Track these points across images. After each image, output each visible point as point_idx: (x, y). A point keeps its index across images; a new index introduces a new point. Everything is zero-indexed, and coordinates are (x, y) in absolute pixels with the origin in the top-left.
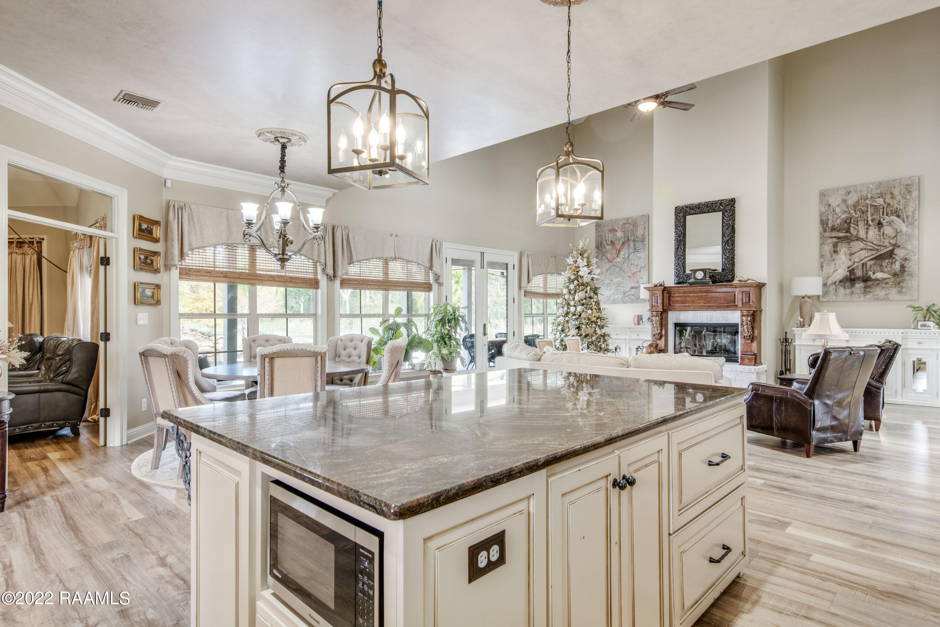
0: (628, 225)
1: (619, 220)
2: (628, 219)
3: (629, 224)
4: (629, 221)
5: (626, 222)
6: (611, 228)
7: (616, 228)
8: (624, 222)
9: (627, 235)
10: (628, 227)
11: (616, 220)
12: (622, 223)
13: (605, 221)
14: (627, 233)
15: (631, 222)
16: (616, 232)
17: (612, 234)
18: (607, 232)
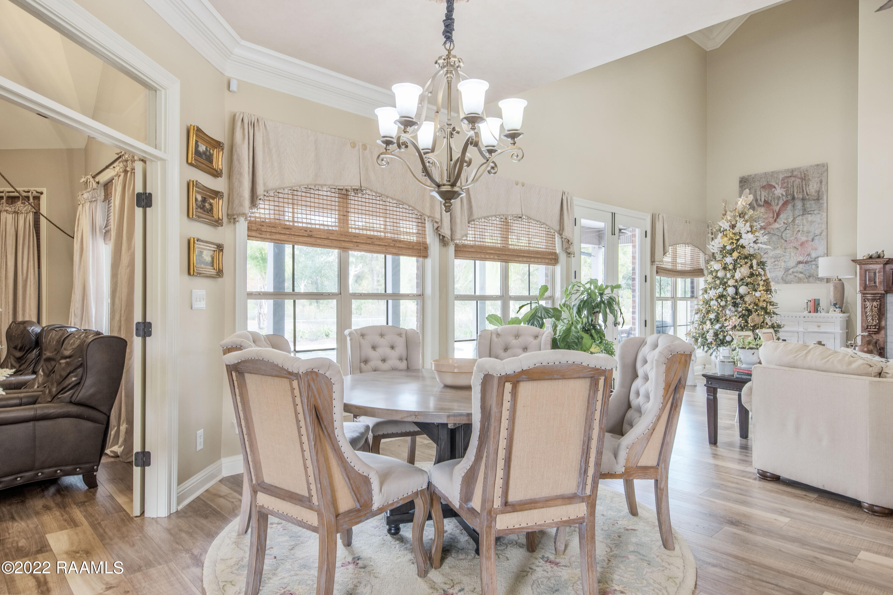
0: (793, 179)
1: (778, 173)
2: (792, 171)
3: (795, 177)
4: (795, 173)
5: (790, 175)
6: (765, 184)
7: (774, 184)
8: (786, 175)
9: (792, 192)
10: (793, 182)
11: (772, 172)
12: (783, 176)
13: (755, 175)
14: (792, 190)
15: (797, 175)
16: (773, 189)
17: (767, 192)
18: (758, 189)
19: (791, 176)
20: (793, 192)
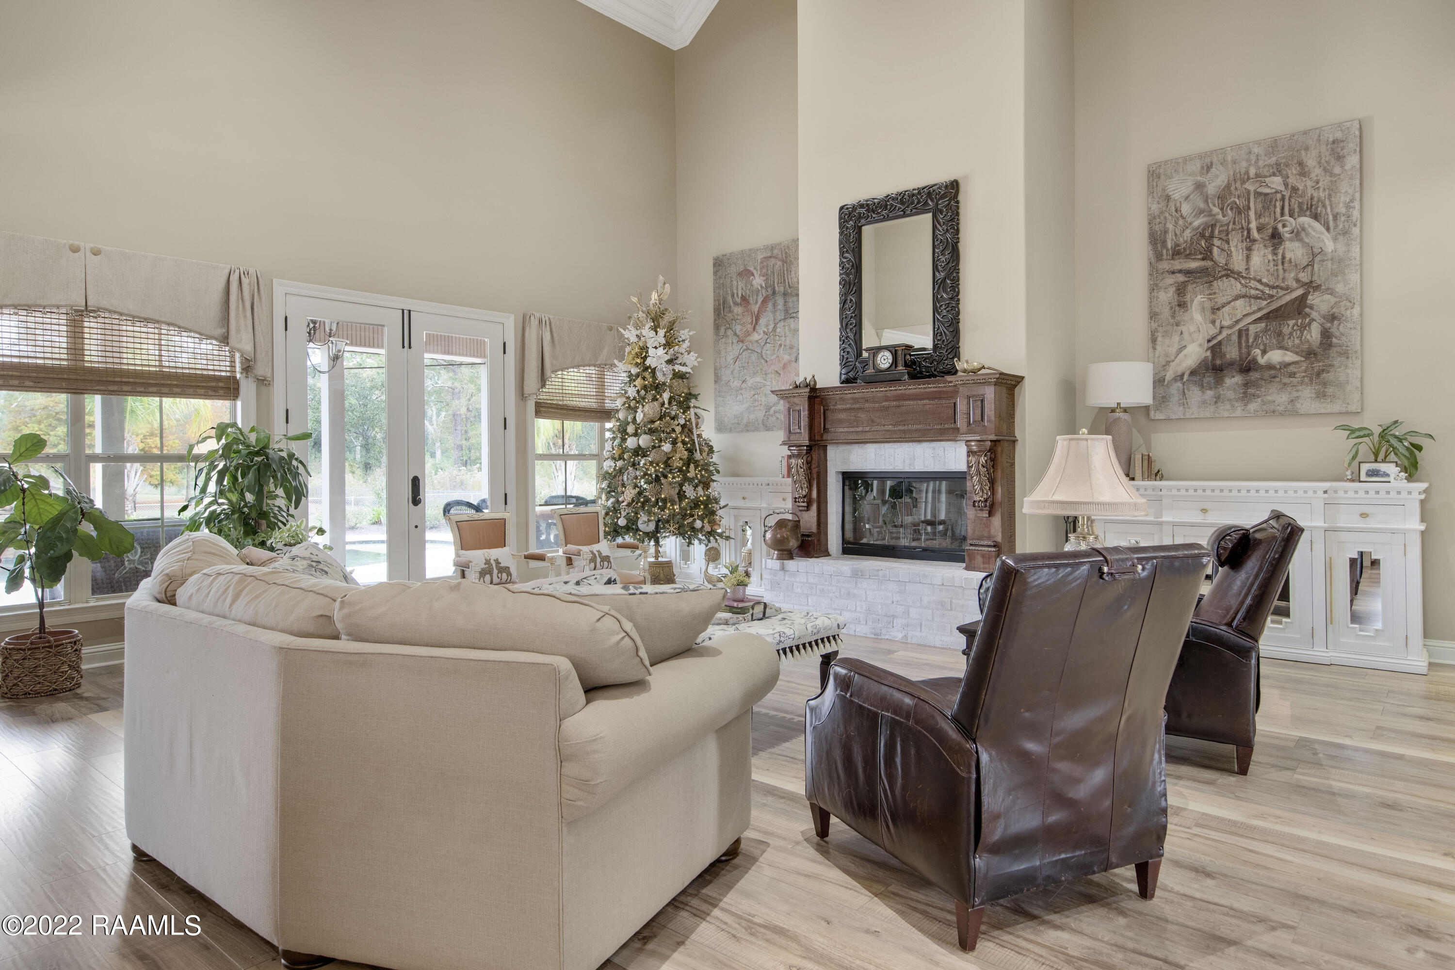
0: (773, 261)
1: (756, 250)
2: (772, 248)
3: (775, 258)
4: (776, 252)
5: (769, 254)
6: (742, 268)
7: (752, 269)
8: (765, 255)
9: (772, 283)
10: (774, 265)
11: (750, 250)
12: (762, 256)
13: (731, 254)
14: (772, 279)
15: (778, 254)
16: (752, 277)
17: (744, 282)
18: (734, 277)
19: (770, 257)
20: (774, 282)
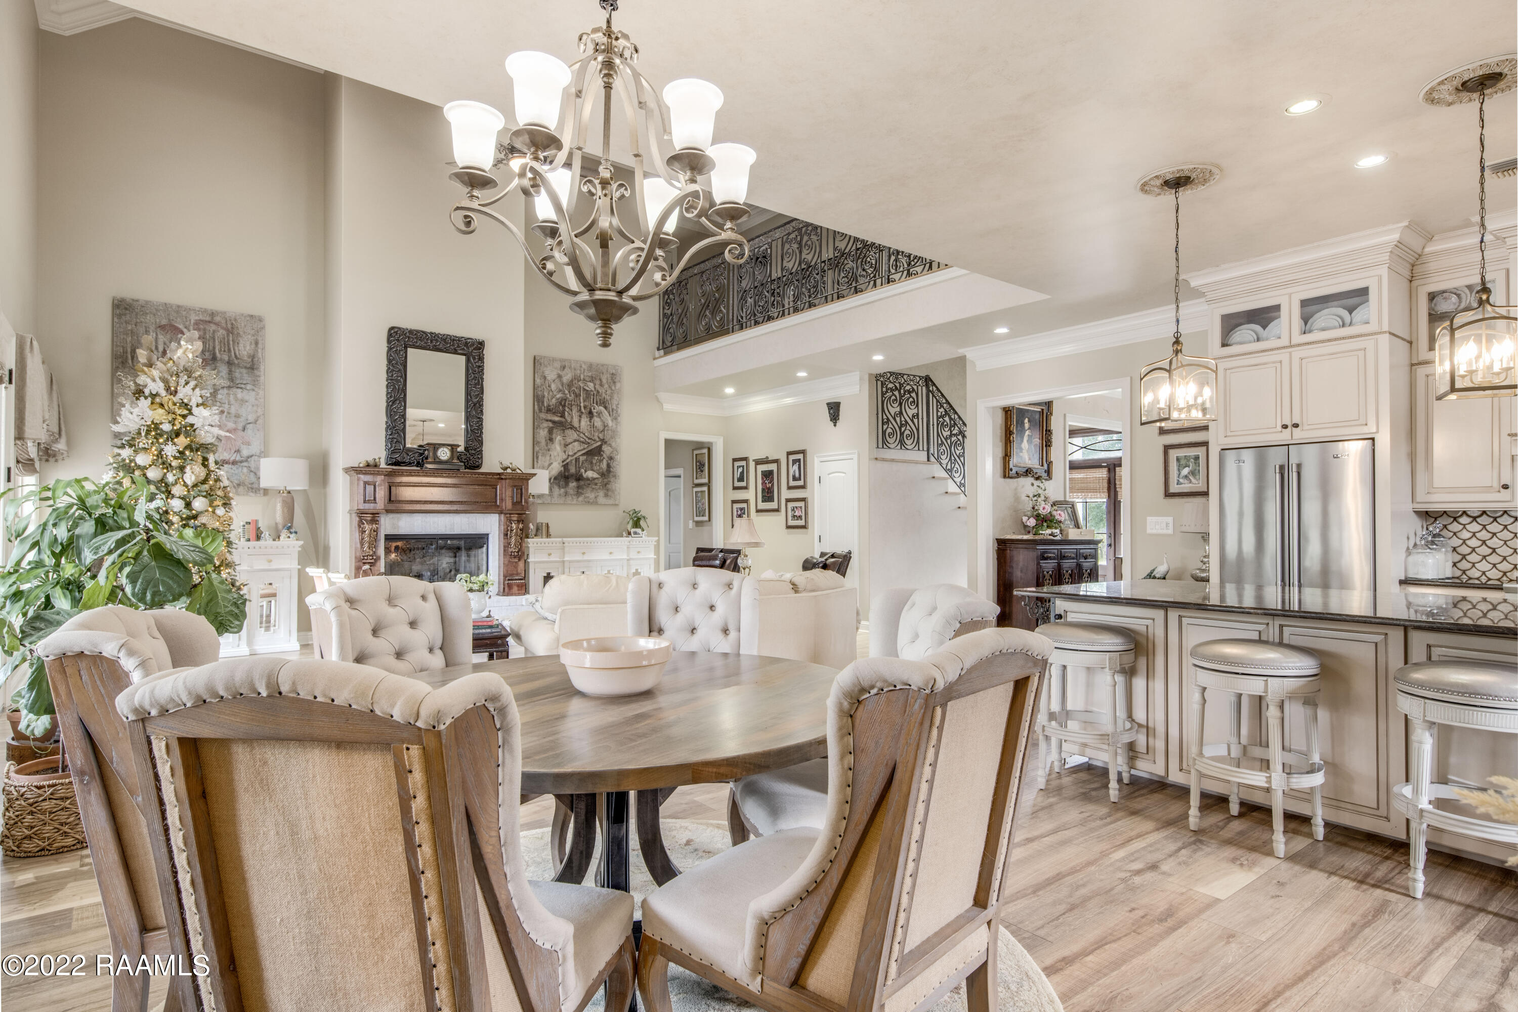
0: (213, 327)
1: (189, 310)
2: (213, 314)
3: (217, 324)
4: (217, 319)
5: (208, 319)
6: (164, 322)
7: (181, 327)
8: (201, 317)
9: (211, 348)
10: (214, 331)
11: (179, 306)
12: (197, 318)
13: (147, 302)
14: (211, 344)
15: (220, 322)
16: (180, 336)
17: (168, 336)
18: (152, 328)
19: (209, 322)
20: (214, 348)
